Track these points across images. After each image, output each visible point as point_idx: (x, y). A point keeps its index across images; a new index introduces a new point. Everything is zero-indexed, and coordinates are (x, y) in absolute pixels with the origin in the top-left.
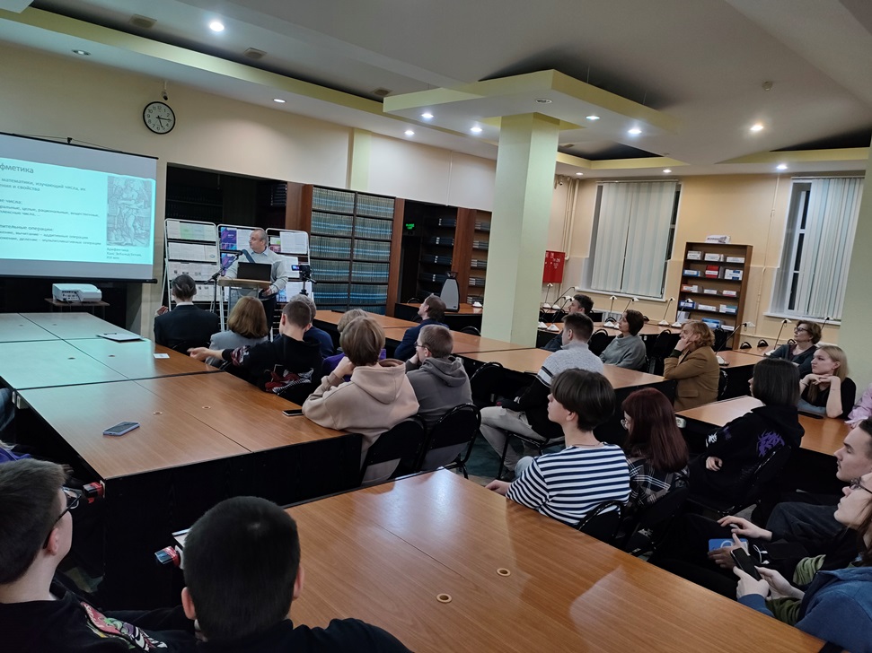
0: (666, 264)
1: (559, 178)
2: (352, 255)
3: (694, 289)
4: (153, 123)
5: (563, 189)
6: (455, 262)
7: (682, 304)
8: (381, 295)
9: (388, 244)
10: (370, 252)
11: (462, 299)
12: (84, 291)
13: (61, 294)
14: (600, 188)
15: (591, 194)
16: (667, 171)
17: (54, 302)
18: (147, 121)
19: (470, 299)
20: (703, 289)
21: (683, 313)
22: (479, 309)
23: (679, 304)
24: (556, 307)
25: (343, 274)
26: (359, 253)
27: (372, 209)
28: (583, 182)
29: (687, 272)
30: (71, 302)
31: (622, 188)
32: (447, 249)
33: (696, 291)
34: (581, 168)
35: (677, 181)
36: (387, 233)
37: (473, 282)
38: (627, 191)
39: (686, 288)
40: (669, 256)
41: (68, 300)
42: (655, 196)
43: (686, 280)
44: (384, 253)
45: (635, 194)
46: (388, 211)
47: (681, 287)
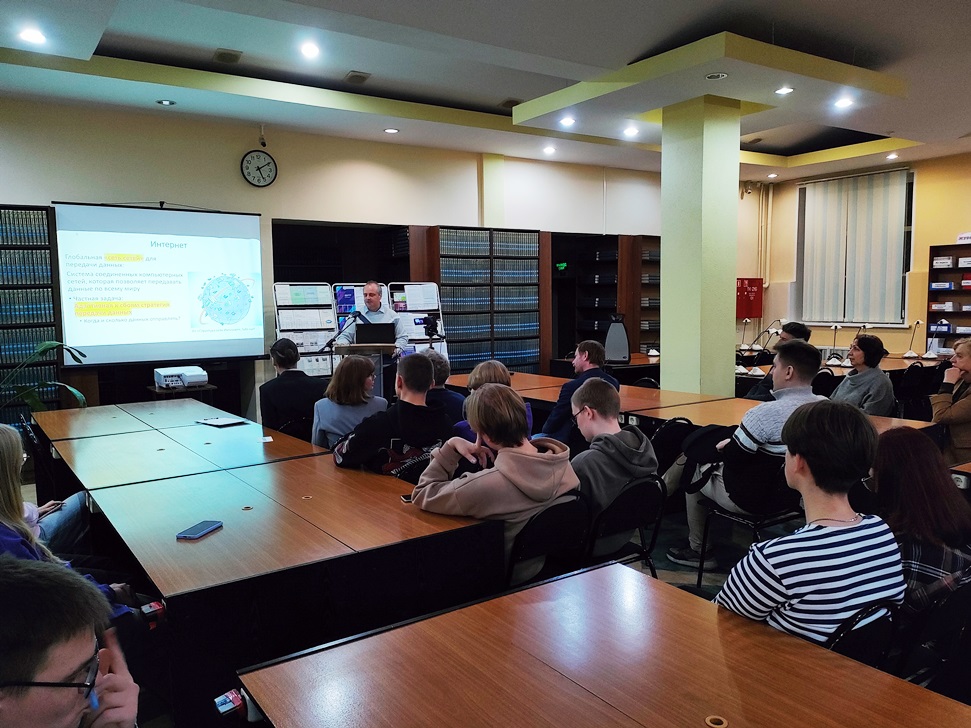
0: (904, 279)
1: (745, 185)
2: (492, 305)
3: (948, 307)
4: (254, 176)
5: (752, 200)
6: (621, 303)
7: (933, 328)
8: (532, 351)
9: (535, 289)
10: (515, 300)
11: (633, 348)
12: (188, 374)
13: (163, 379)
14: (803, 192)
15: (791, 199)
16: (893, 157)
17: (157, 390)
18: (246, 174)
19: (644, 348)
20: (961, 306)
21: (936, 340)
22: (657, 359)
23: (928, 328)
24: (757, 347)
25: (484, 329)
26: (501, 302)
27: (513, 248)
28: (778, 187)
29: (934, 286)
30: (174, 388)
31: (833, 188)
32: (609, 288)
33: (951, 310)
34: (773, 169)
35: (907, 169)
36: (533, 275)
37: (645, 326)
38: (840, 191)
39: (935, 307)
40: (907, 267)
41: (171, 385)
42: (879, 192)
43: (934, 296)
44: (531, 300)
45: (851, 193)
46: (532, 248)
47: (929, 307)
